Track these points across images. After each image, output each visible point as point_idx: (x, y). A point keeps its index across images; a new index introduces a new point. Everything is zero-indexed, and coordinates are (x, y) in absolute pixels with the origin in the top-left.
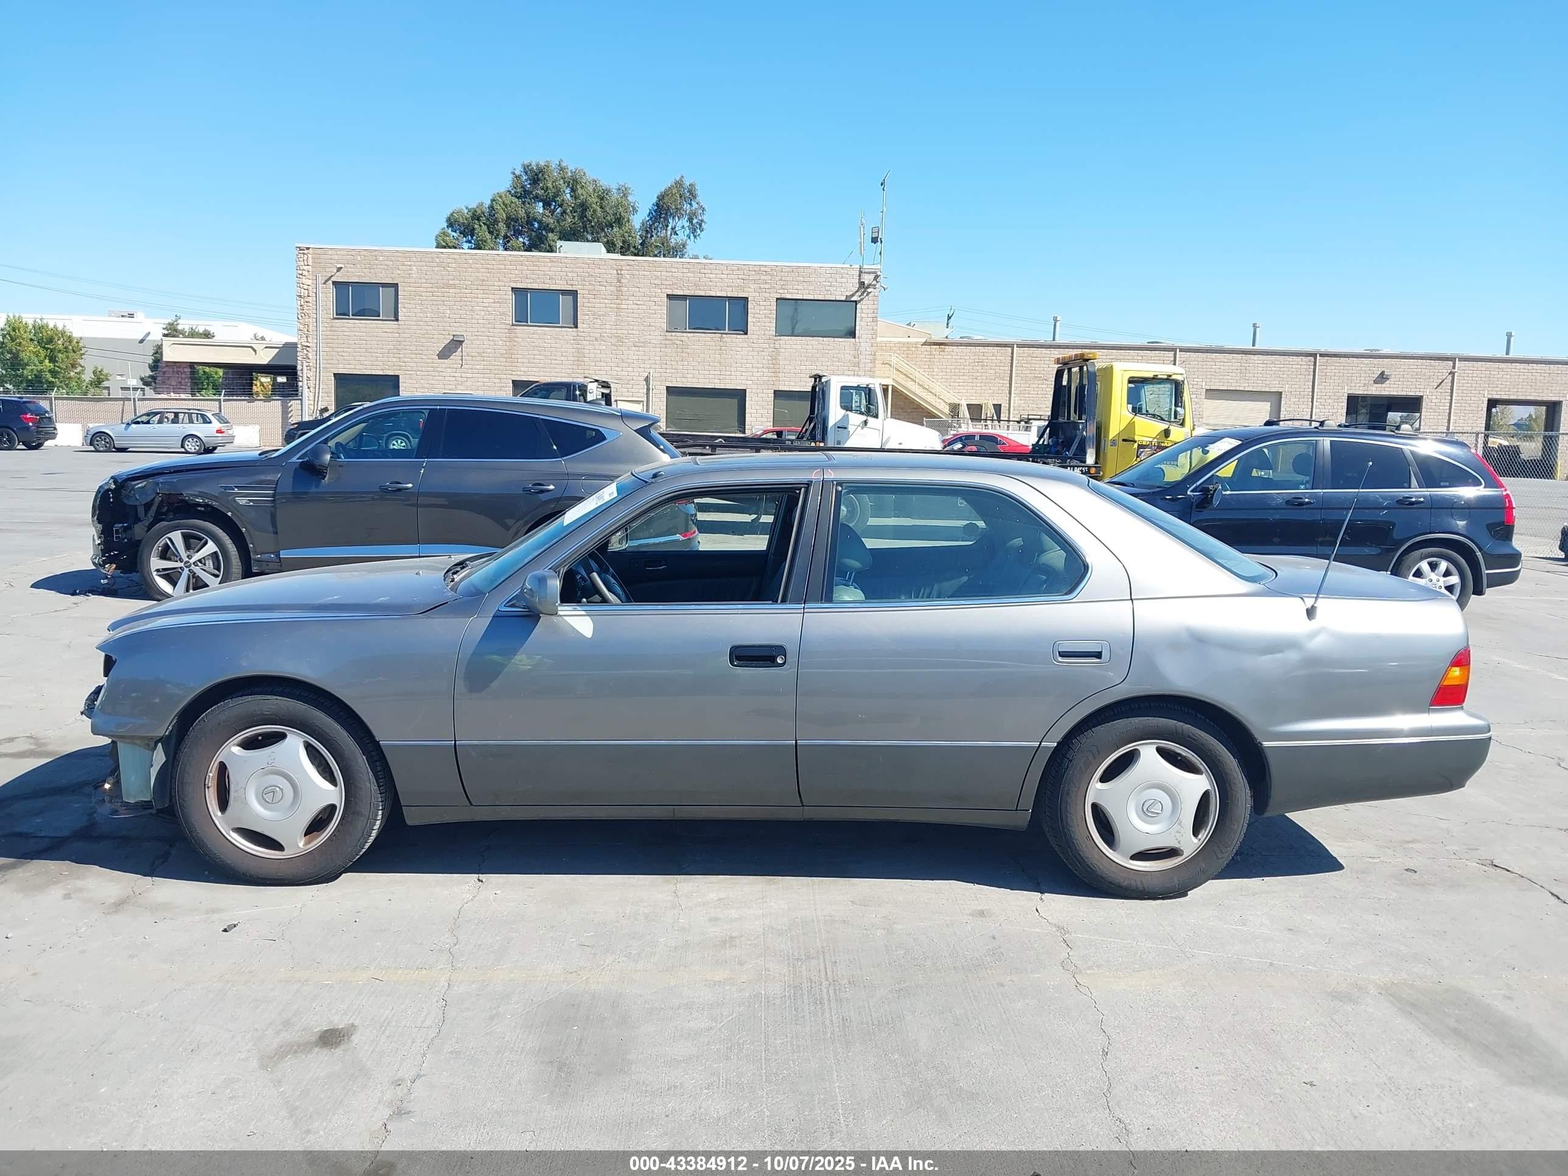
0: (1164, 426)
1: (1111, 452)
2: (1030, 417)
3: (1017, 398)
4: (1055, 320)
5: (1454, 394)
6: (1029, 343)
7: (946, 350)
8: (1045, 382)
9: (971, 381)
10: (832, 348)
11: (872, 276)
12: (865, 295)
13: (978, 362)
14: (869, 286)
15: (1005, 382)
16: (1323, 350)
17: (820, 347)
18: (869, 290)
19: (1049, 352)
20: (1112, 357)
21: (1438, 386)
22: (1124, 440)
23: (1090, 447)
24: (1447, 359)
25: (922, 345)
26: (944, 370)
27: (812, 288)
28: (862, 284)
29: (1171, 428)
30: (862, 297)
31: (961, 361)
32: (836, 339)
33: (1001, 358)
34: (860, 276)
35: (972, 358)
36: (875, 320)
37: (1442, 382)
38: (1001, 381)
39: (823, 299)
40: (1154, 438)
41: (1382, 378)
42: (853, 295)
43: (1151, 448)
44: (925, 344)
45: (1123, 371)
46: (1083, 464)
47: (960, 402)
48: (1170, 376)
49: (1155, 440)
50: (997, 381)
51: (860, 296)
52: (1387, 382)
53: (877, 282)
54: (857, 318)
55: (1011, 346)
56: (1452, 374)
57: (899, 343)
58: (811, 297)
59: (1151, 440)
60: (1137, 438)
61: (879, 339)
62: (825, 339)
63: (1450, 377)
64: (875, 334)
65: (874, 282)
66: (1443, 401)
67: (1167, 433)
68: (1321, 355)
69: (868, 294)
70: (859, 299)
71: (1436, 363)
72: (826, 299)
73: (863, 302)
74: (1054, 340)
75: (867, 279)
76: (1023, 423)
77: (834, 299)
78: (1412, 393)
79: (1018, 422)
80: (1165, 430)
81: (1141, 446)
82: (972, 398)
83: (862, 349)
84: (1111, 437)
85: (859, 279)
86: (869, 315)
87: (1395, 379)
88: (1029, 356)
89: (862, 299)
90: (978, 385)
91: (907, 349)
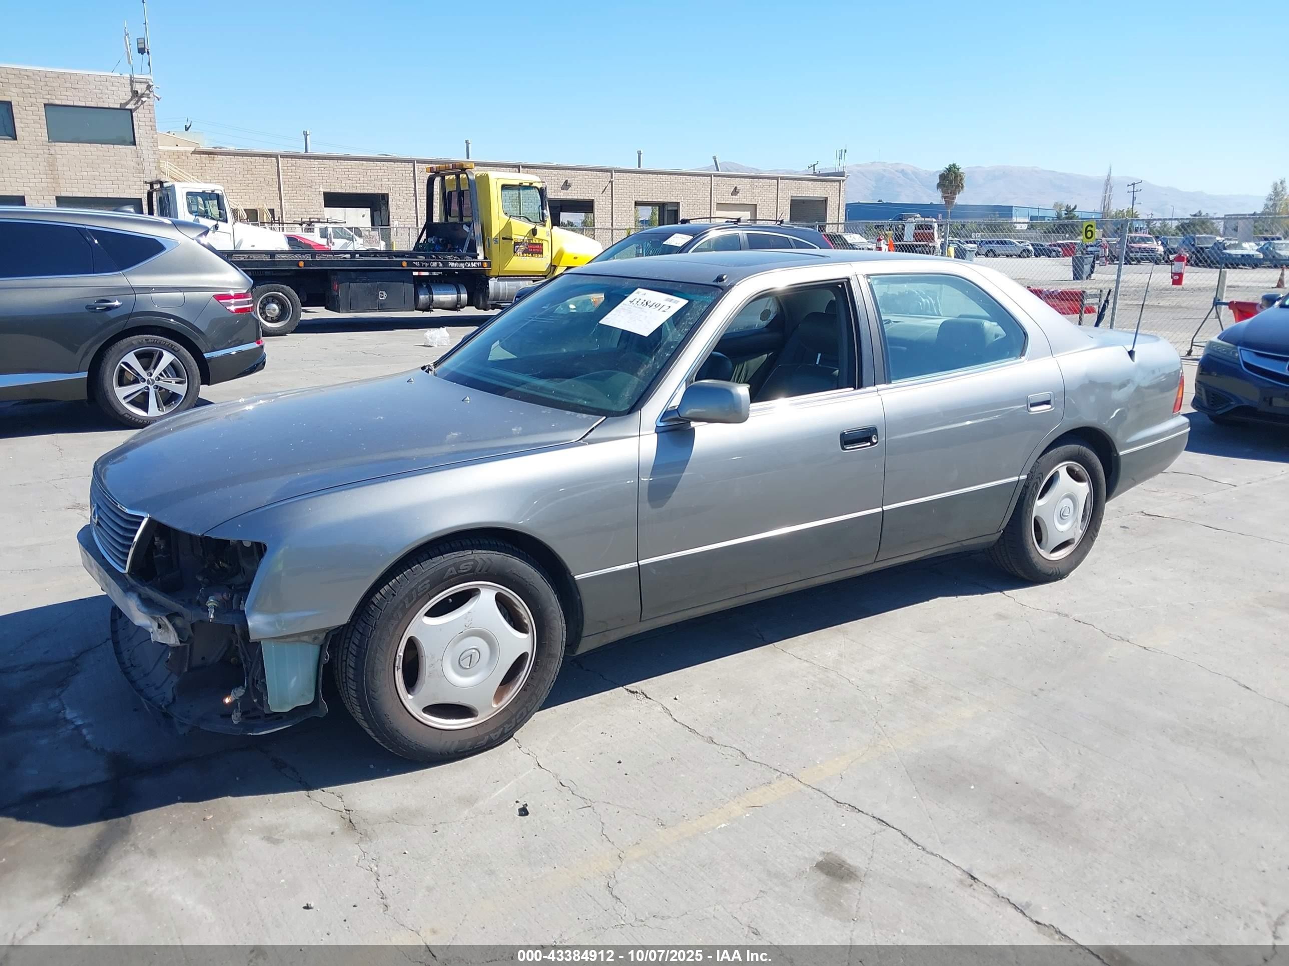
0: (532, 226)
1: (495, 248)
2: (312, 220)
3: (287, 204)
4: (306, 134)
5: (614, 198)
6: (291, 154)
7: (215, 159)
8: (310, 189)
9: (243, 188)
10: (113, 154)
11: (144, 86)
12: (140, 103)
13: (247, 171)
14: (142, 95)
15: (274, 189)
16: (523, 162)
17: (100, 153)
18: (144, 99)
19: (310, 163)
20: (363, 167)
21: (603, 192)
22: (504, 239)
23: (478, 245)
24: (607, 171)
25: (191, 154)
26: (216, 178)
27: (82, 94)
28: (135, 93)
29: (537, 227)
30: (136, 105)
31: (231, 169)
32: (115, 146)
33: (268, 167)
34: (131, 85)
35: (241, 166)
36: (153, 128)
37: (606, 188)
38: (271, 188)
39: (96, 106)
40: (525, 237)
41: (566, 186)
42: (127, 103)
43: (524, 245)
44: (194, 152)
45: (497, 179)
46: (476, 260)
47: (238, 208)
48: (532, 184)
49: (526, 238)
50: (267, 188)
51: (135, 105)
52: (570, 189)
53: (150, 91)
54: (135, 127)
55: (276, 156)
56: (611, 182)
57: (168, 151)
58: (83, 104)
59: (523, 238)
60: (514, 237)
61: (160, 147)
62: (103, 146)
63: (610, 185)
64: (155, 143)
65: (147, 92)
66: (607, 203)
67: (534, 232)
68: (523, 167)
69: (143, 102)
70: (134, 107)
71: (600, 174)
72: (99, 106)
73: (139, 110)
74: (306, 151)
75: (140, 88)
76: (304, 226)
77: (107, 106)
78: (587, 197)
79: (301, 225)
80: (532, 229)
81: (516, 244)
82: (247, 203)
83: (145, 156)
84: (493, 237)
85: (132, 88)
86: (147, 124)
87: (575, 187)
88: (293, 165)
89: (137, 108)
90: (250, 191)
91: (177, 157)
